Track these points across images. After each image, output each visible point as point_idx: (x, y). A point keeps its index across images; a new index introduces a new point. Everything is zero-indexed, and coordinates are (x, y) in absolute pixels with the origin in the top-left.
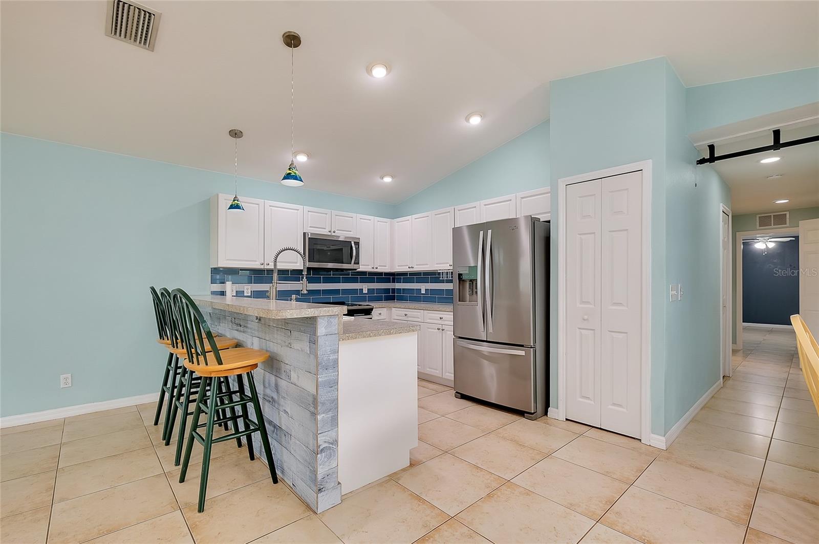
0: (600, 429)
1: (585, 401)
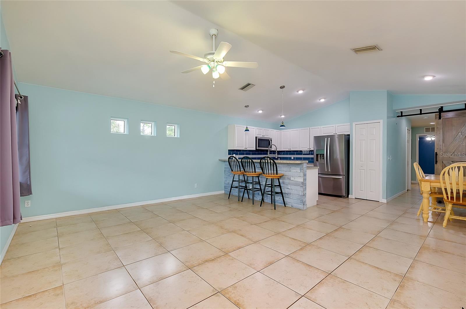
0: (367, 200)
1: (362, 191)
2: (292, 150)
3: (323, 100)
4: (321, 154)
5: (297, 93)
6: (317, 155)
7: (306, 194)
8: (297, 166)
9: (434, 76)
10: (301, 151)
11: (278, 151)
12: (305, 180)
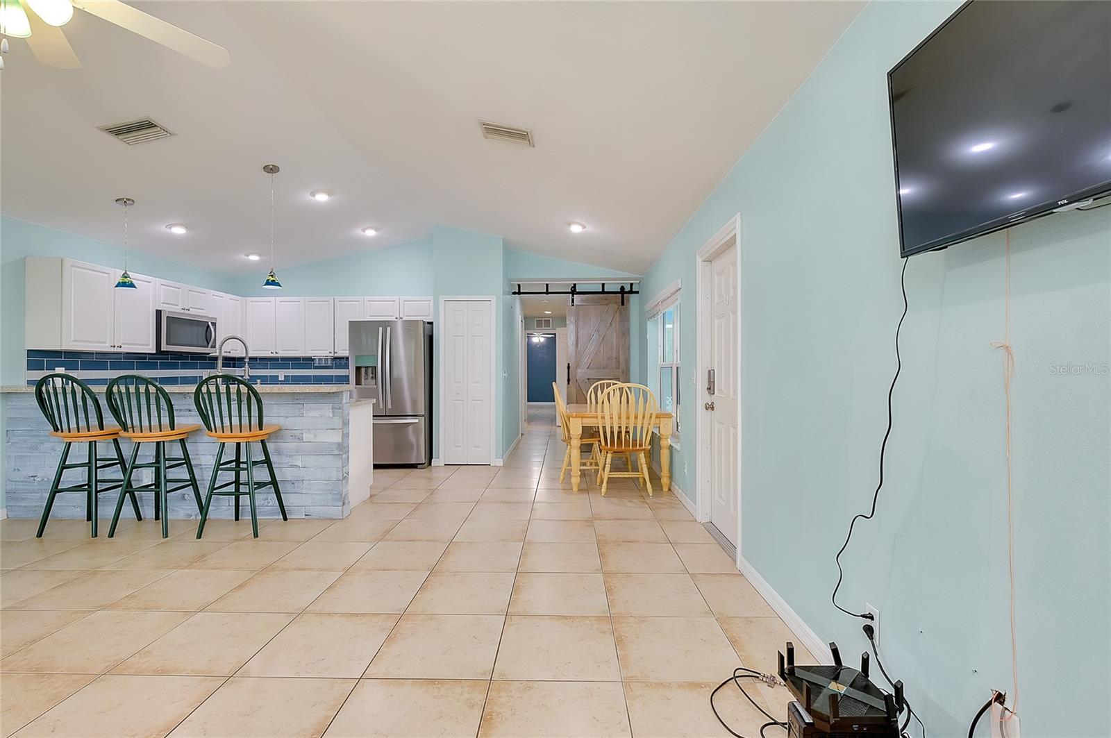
0: (467, 465)
1: (458, 448)
2: (282, 354)
3: (371, 233)
4: (367, 367)
5: (312, 198)
6: (358, 369)
7: (348, 474)
8: (324, 402)
9: (584, 227)
10: (310, 359)
11: (251, 359)
12: (346, 436)
